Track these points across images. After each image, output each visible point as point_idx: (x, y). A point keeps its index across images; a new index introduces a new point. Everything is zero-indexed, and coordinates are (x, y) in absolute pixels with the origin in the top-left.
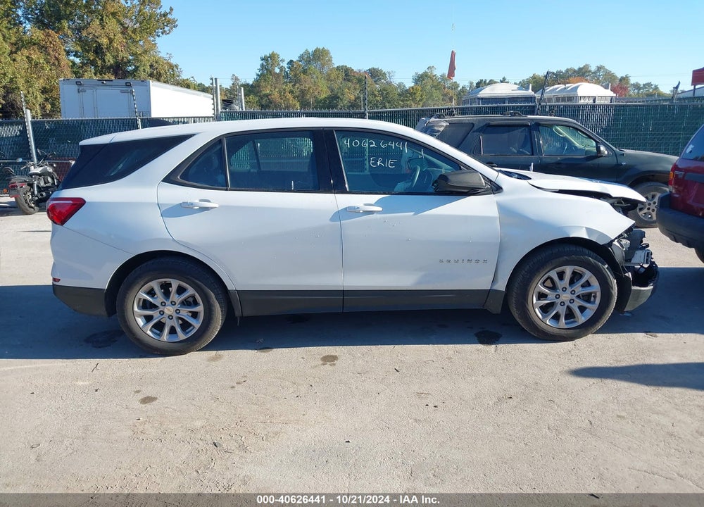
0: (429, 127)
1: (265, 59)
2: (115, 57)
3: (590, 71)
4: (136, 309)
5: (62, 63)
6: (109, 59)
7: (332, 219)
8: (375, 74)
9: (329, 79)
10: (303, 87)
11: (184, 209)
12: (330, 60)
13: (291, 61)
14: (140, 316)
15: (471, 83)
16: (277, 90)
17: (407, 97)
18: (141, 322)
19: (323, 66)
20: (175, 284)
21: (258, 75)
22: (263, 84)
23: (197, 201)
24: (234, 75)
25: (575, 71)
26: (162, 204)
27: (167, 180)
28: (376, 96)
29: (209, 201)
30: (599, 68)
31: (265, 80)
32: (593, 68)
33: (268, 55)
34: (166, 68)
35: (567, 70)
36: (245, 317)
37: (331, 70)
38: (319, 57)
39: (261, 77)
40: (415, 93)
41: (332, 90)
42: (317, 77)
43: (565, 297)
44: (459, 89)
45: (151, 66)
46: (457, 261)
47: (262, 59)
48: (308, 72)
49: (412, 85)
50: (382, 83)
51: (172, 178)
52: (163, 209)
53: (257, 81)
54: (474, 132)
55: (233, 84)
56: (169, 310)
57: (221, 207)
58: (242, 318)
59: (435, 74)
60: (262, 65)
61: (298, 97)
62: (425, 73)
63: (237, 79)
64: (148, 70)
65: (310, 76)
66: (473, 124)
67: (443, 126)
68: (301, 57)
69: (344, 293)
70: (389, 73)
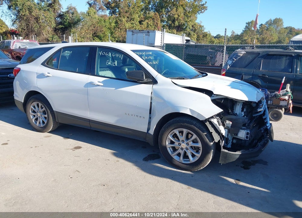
0: (236, 54)
1: (248, 23)
2: (179, 23)
4: (30, 111)
5: (158, 25)
6: (177, 23)
7: (85, 86)
9: (279, 33)
10: (264, 37)
12: (282, 24)
13: (262, 24)
14: (32, 115)
16: (251, 38)
18: (32, 117)
19: (277, 27)
20: (40, 105)
21: (243, 31)
22: (245, 35)
23: (47, 73)
24: (233, 31)
31: (246, 33)
33: (250, 22)
34: (199, 27)
37: (282, 29)
38: (276, 22)
39: (245, 32)
41: (279, 38)
42: (273, 32)
43: (184, 145)
45: (193, 26)
46: (132, 115)
47: (247, 23)
48: (269, 29)
52: (37, 75)
53: (242, 33)
54: (258, 58)
55: (232, 35)
56: (39, 114)
57: (53, 76)
60: (246, 26)
61: (260, 41)
63: (234, 33)
64: (191, 28)
65: (270, 31)
66: (259, 54)
67: (242, 53)
68: (267, 23)
69: (89, 121)
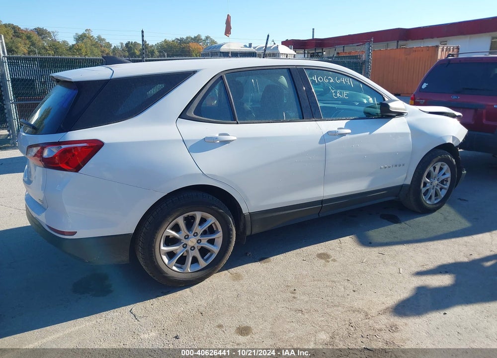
3: (202, 39)
4: (162, 247)
7: (320, 142)
8: (40, 32)
11: (207, 144)
14: (166, 253)
15: (122, 44)
17: (74, 52)
18: (166, 259)
20: (198, 216)
23: (217, 135)
25: (192, 39)
26: (187, 141)
27: (183, 116)
28: (47, 50)
29: (228, 135)
30: (207, 38)
32: (203, 37)
35: (187, 38)
36: (254, 235)
40: (80, 50)
43: (436, 183)
44: (112, 47)
49: (74, 43)
50: (49, 40)
51: (188, 114)
52: (189, 145)
56: (192, 242)
57: (239, 139)
58: (251, 236)
59: (92, 35)
62: (84, 34)
69: (322, 202)
70: (53, 32)
